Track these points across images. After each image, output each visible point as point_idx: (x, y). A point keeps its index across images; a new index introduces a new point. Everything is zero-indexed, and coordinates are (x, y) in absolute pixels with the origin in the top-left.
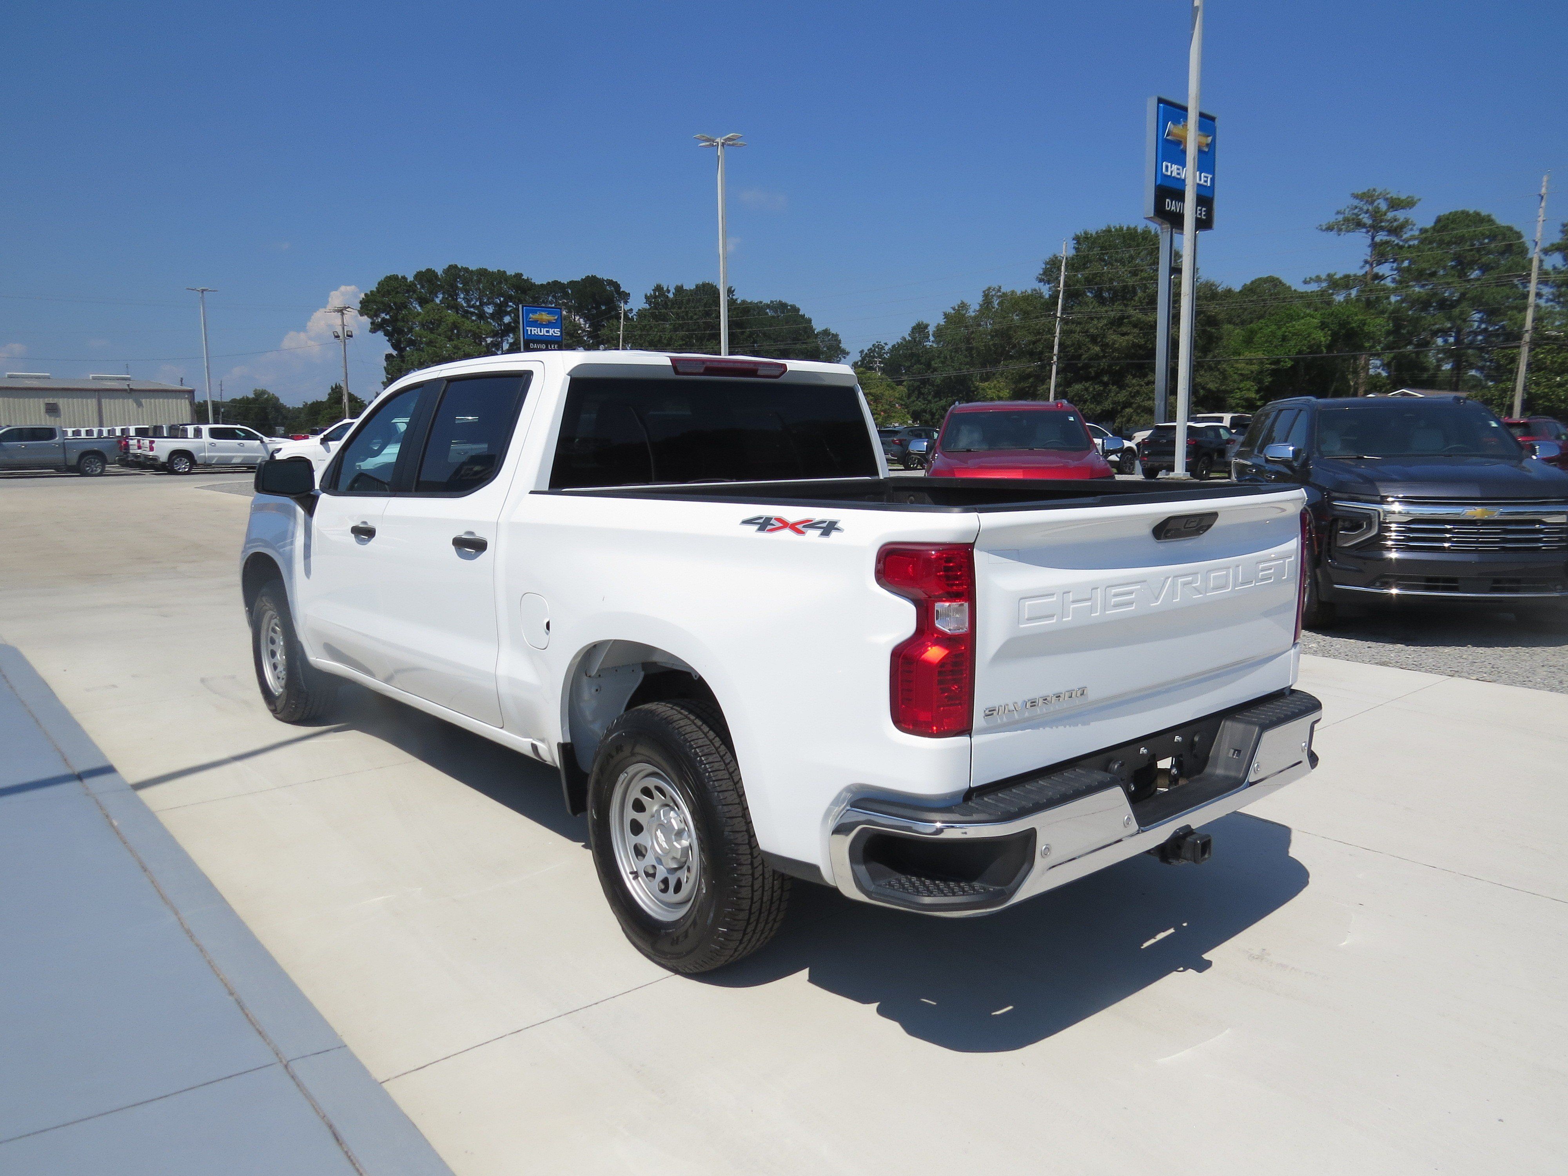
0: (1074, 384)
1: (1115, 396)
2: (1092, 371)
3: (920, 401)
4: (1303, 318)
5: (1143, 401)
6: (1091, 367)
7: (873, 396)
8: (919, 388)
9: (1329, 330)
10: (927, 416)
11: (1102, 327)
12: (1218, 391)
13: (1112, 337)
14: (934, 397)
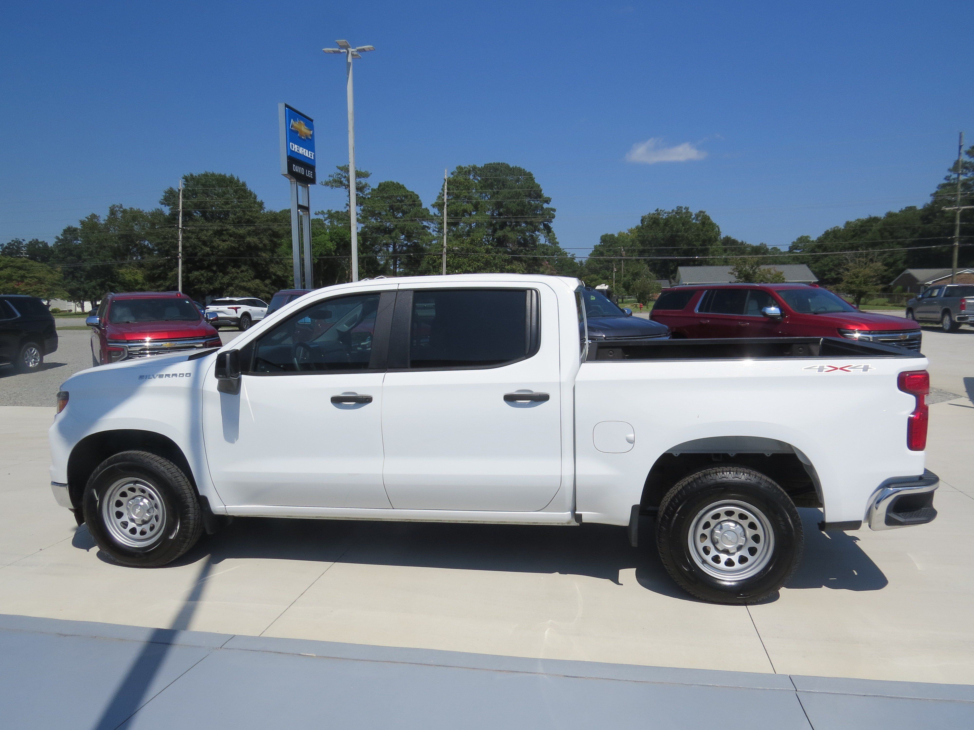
0: (193, 272)
1: (221, 279)
2: (206, 263)
3: (74, 282)
4: (320, 235)
5: (240, 282)
6: (205, 260)
7: (37, 279)
8: (72, 273)
9: (335, 242)
10: (81, 293)
11: (210, 236)
12: (284, 276)
13: (217, 242)
14: (85, 279)
